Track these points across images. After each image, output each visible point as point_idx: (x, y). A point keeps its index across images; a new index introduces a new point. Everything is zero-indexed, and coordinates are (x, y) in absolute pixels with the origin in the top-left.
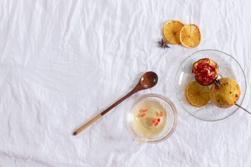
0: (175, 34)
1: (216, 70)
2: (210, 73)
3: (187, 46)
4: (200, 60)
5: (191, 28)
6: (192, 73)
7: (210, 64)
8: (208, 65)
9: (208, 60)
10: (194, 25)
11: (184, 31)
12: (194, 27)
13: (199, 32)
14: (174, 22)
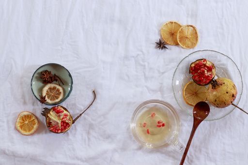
0: (172, 34)
1: (213, 70)
2: (207, 73)
3: (184, 47)
4: (197, 61)
5: (188, 29)
6: (190, 73)
7: (207, 65)
8: (205, 65)
9: (205, 60)
10: (192, 26)
11: (182, 32)
12: (191, 28)
13: (196, 33)
14: (172, 23)
